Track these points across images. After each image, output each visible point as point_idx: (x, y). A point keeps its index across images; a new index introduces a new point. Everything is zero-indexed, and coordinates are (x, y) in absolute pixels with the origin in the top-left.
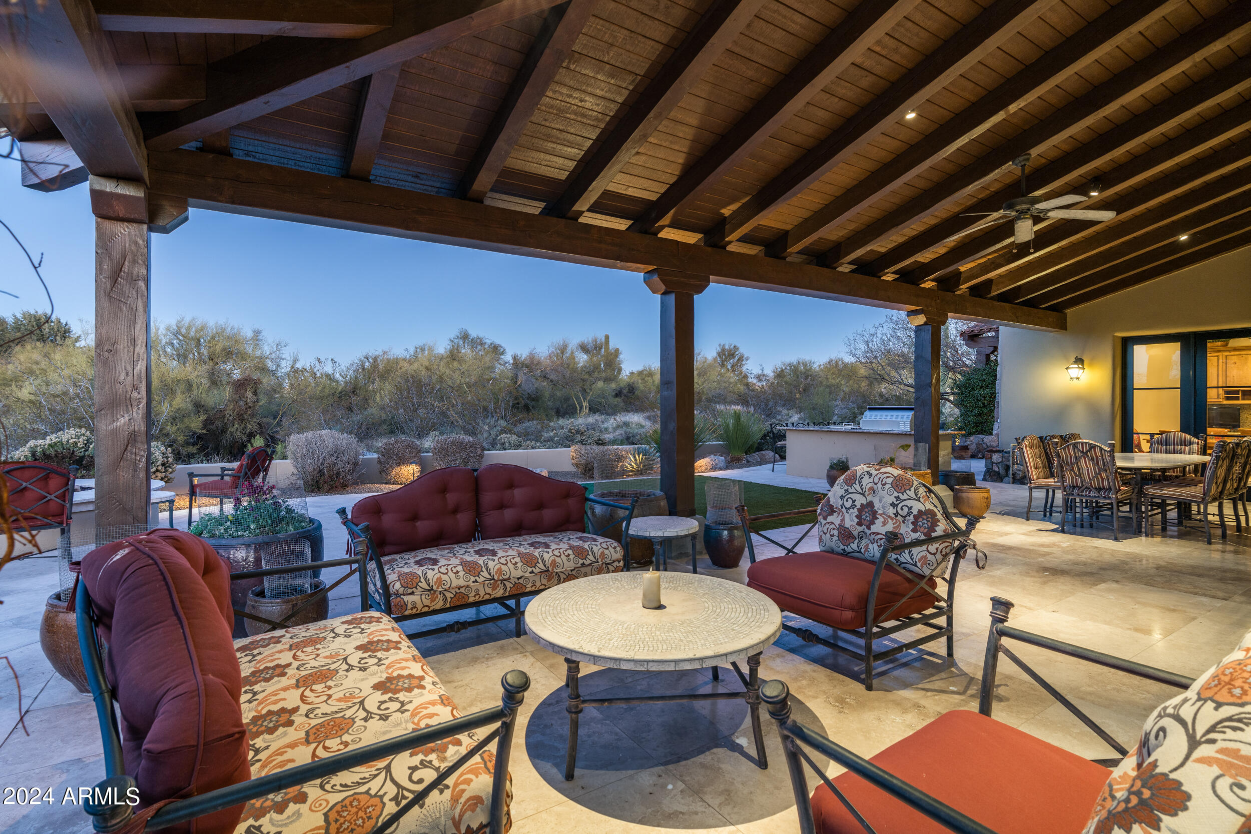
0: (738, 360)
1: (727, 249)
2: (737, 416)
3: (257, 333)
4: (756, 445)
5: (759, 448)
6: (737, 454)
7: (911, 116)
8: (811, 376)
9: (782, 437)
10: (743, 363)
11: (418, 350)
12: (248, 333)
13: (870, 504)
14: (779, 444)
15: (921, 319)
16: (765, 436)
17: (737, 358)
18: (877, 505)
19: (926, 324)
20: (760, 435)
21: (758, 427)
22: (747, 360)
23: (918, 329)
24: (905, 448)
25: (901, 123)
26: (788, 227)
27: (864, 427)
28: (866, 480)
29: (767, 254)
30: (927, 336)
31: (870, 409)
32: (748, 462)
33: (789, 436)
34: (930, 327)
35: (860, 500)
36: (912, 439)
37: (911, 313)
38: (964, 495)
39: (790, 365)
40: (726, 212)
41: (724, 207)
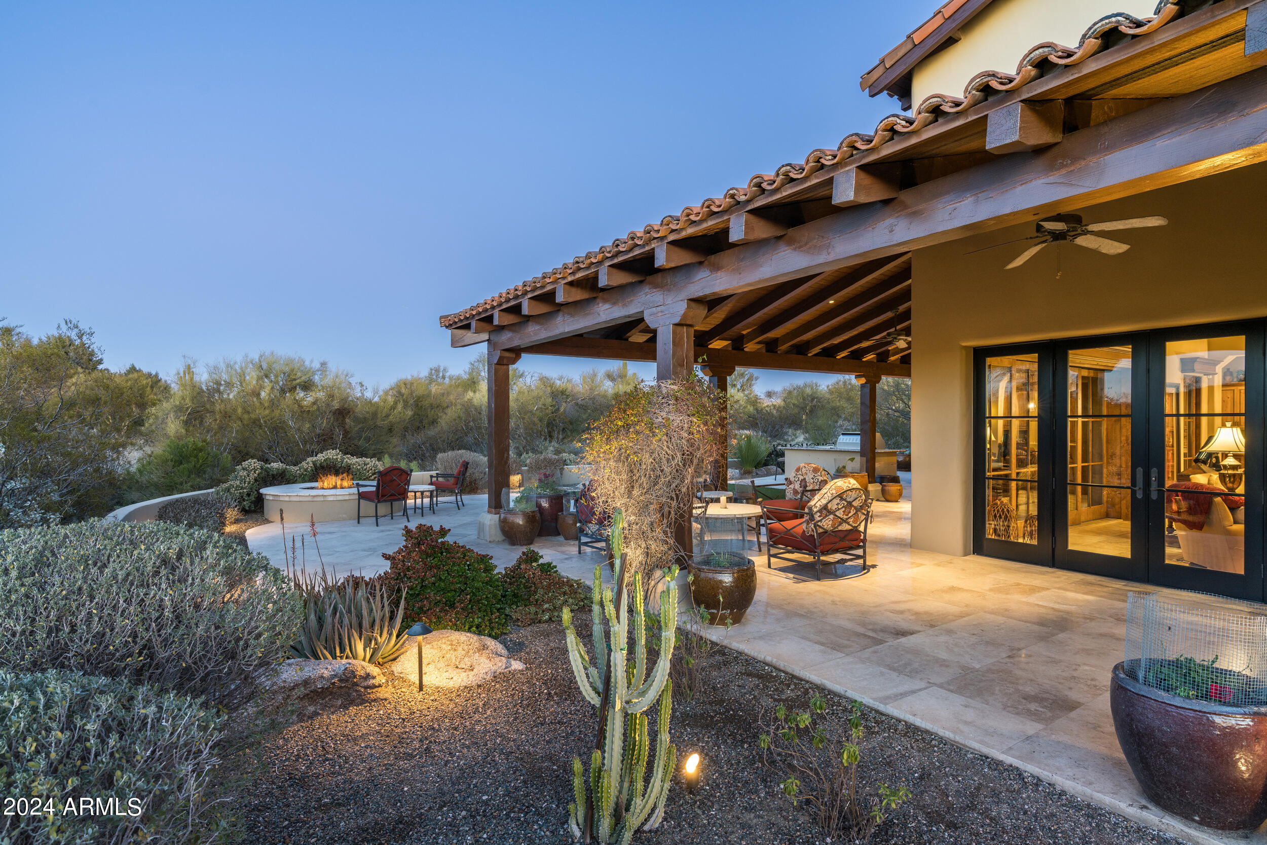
0: (747, 380)
1: (746, 349)
2: (748, 437)
3: (323, 364)
4: (763, 461)
5: (766, 464)
6: (749, 468)
7: (832, 302)
8: (817, 398)
9: (783, 455)
10: (753, 382)
11: (433, 372)
12: (316, 365)
13: (805, 479)
14: (780, 459)
15: (863, 381)
16: (770, 454)
17: (746, 378)
18: (807, 480)
19: (866, 383)
20: (766, 454)
21: (764, 446)
22: (756, 380)
23: (863, 386)
24: (852, 460)
25: (828, 303)
26: (779, 336)
27: (839, 447)
28: (804, 470)
29: (767, 351)
30: (867, 390)
31: (843, 434)
32: (757, 474)
33: (786, 453)
34: (869, 385)
35: (801, 478)
36: (859, 455)
37: (857, 377)
38: (887, 488)
39: (798, 387)
40: (744, 332)
41: (744, 330)
